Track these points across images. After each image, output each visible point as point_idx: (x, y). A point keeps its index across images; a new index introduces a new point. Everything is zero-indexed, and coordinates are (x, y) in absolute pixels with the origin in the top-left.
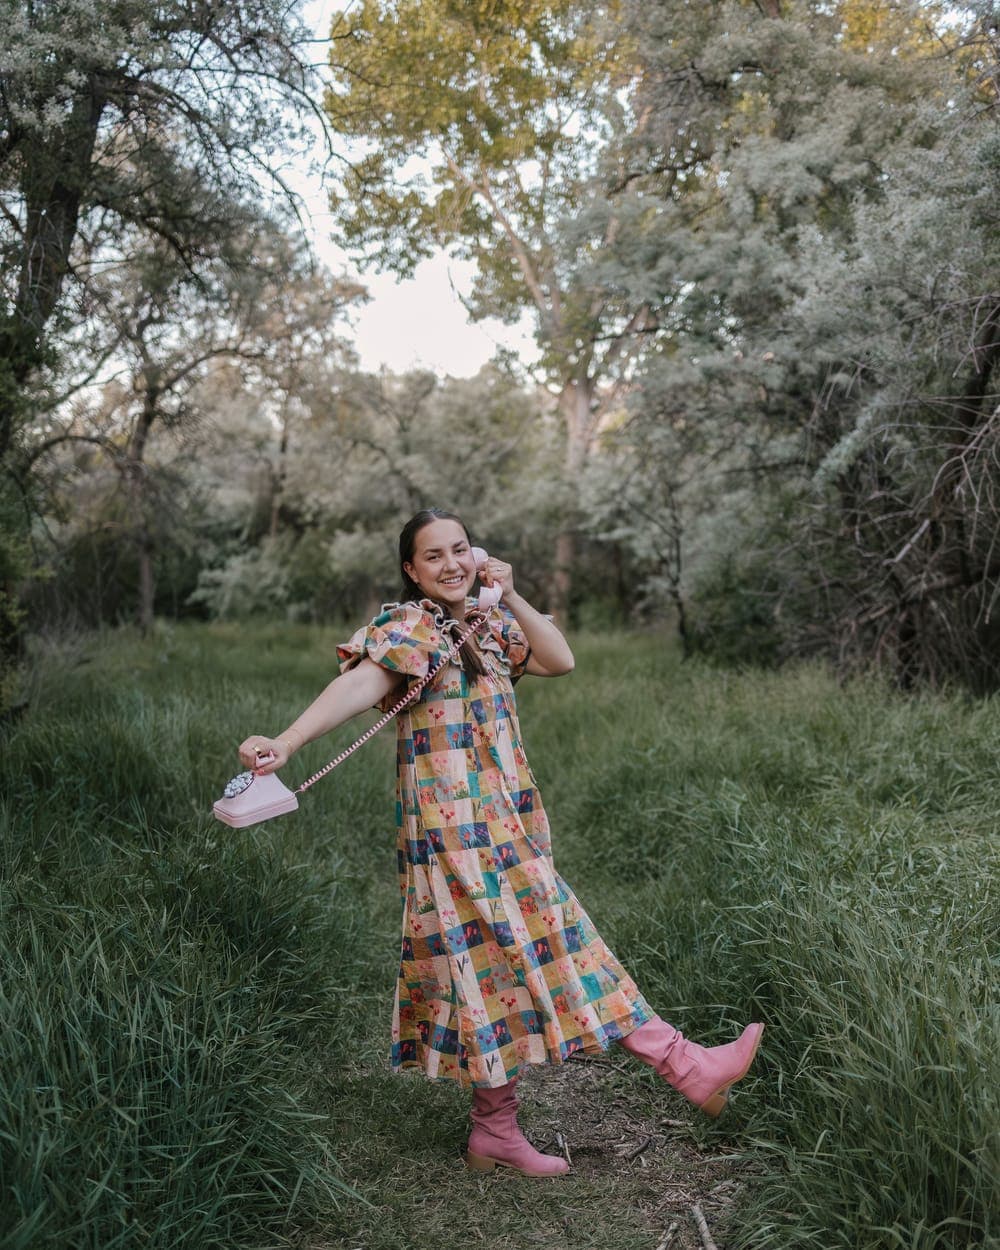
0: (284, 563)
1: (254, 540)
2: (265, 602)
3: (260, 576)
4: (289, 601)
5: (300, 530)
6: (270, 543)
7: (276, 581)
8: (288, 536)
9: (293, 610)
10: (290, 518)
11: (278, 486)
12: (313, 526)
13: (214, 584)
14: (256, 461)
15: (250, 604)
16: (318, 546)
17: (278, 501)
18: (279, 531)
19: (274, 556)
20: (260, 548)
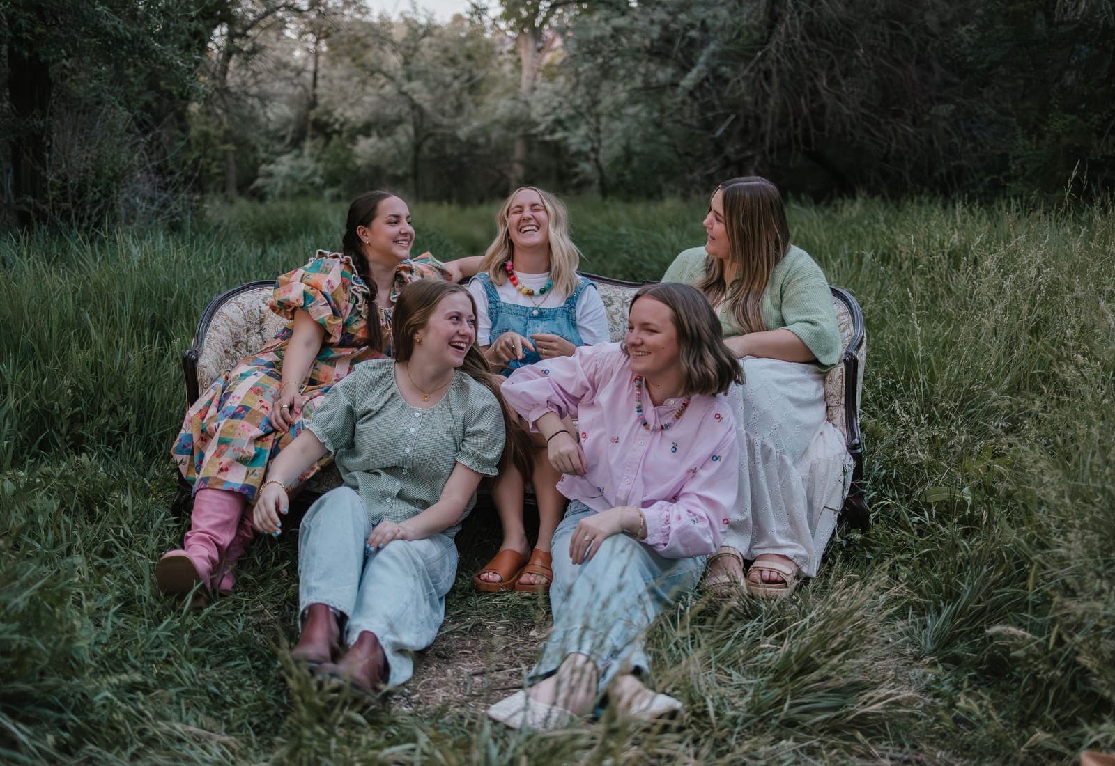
0: (319, 160)
1: (297, 143)
2: (308, 188)
3: (303, 169)
4: (324, 187)
5: (328, 137)
6: (308, 145)
7: (314, 173)
8: (320, 141)
9: (328, 192)
10: (323, 129)
11: (313, 104)
12: (339, 133)
13: (270, 175)
14: (296, 86)
15: (296, 189)
16: (343, 147)
17: (313, 115)
18: (313, 137)
19: (312, 155)
20: (301, 149)
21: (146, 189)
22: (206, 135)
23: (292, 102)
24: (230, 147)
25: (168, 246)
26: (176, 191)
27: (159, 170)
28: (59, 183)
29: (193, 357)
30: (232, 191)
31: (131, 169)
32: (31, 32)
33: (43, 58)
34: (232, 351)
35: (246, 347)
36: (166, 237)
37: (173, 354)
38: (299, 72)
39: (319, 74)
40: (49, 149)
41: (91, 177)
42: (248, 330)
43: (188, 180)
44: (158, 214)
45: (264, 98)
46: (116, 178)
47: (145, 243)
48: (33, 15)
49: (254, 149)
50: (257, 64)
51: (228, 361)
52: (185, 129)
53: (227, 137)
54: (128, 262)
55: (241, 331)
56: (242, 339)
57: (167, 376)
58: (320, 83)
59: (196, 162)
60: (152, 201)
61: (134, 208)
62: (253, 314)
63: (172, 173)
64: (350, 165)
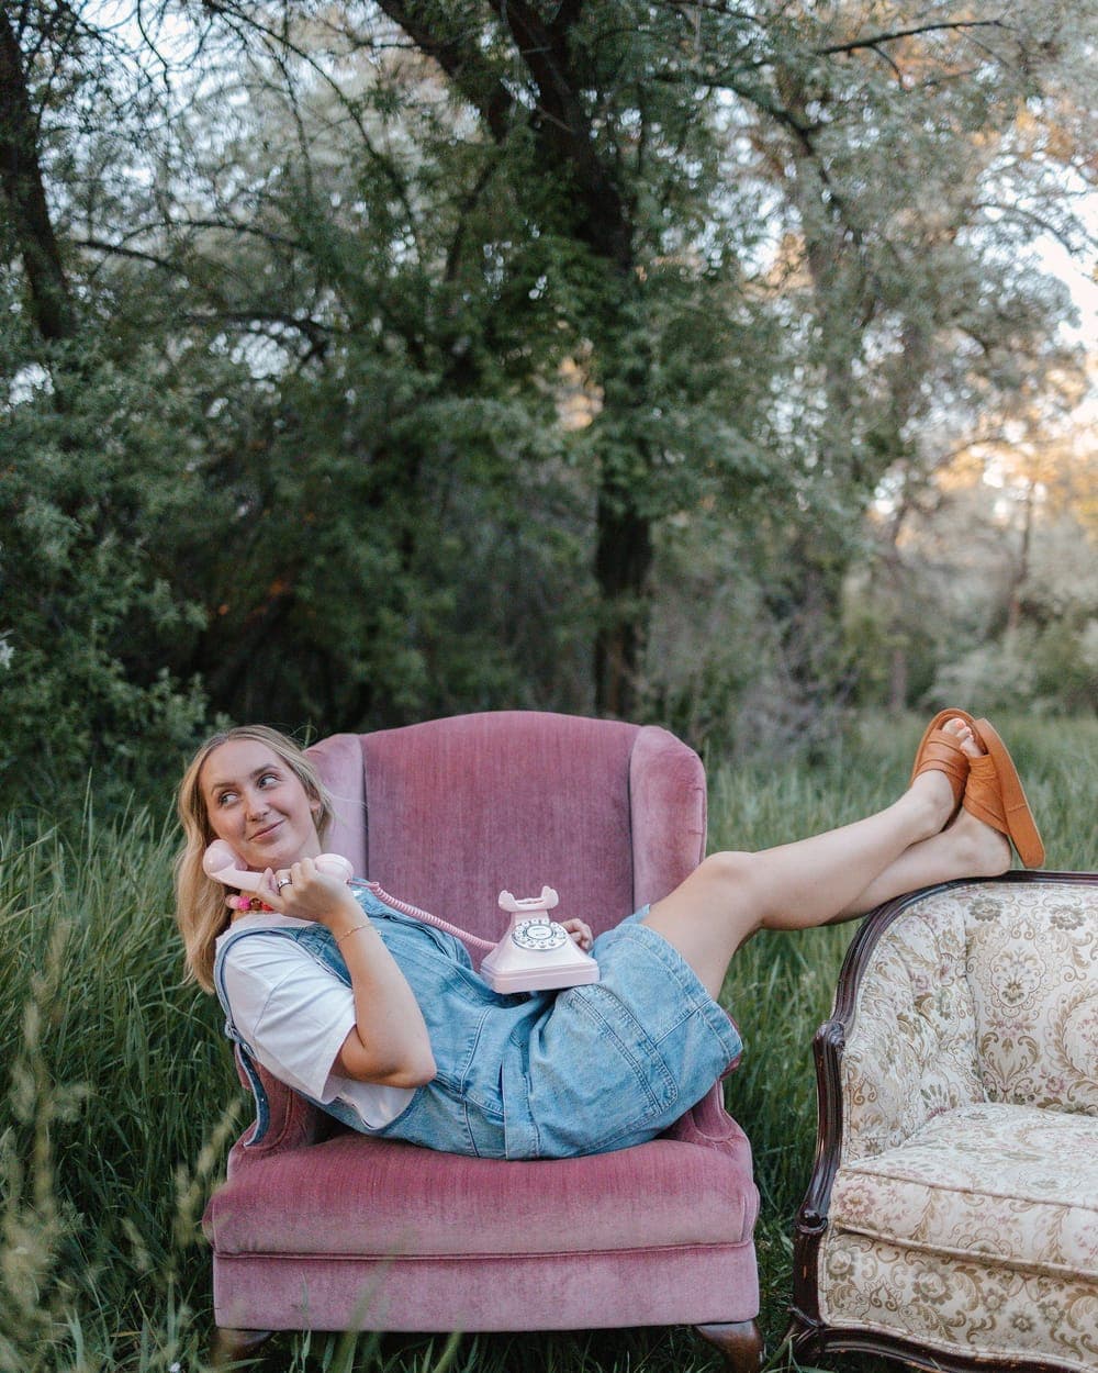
0: (1027, 656)
1: (995, 633)
2: (1009, 700)
3: (1000, 671)
4: (1034, 697)
5: (1042, 624)
6: (1012, 638)
7: (1020, 677)
8: (1030, 630)
9: (1039, 706)
10: (1033, 613)
11: (1021, 576)
12: (1059, 618)
13: (953, 681)
14: (995, 552)
15: (991, 700)
16: (1064, 638)
17: (1020, 593)
18: (1019, 625)
19: (1016, 651)
20: (1000, 644)
21: (776, 702)
22: (868, 625)
23: (989, 574)
24: (902, 639)
25: (803, 796)
26: (821, 705)
27: (800, 674)
28: (653, 693)
29: (835, 1039)
30: (898, 706)
31: (757, 673)
32: (627, 474)
33: (642, 513)
34: (912, 1015)
35: (940, 1008)
36: (800, 778)
37: (801, 999)
38: (1002, 532)
39: (1033, 536)
40: (644, 646)
41: (700, 685)
42: (943, 973)
43: (839, 687)
44: (791, 740)
45: (950, 571)
46: (735, 686)
47: (766, 792)
48: (631, 450)
49: (932, 643)
50: (944, 522)
51: (904, 1036)
52: (836, 615)
53: (897, 626)
54: (737, 822)
55: (930, 974)
56: (932, 990)
57: (788, 1041)
58: (1035, 546)
59: (852, 662)
60: (784, 720)
61: (757, 729)
62: (954, 938)
63: (815, 678)
64: (1075, 665)
